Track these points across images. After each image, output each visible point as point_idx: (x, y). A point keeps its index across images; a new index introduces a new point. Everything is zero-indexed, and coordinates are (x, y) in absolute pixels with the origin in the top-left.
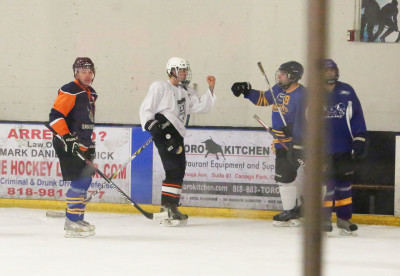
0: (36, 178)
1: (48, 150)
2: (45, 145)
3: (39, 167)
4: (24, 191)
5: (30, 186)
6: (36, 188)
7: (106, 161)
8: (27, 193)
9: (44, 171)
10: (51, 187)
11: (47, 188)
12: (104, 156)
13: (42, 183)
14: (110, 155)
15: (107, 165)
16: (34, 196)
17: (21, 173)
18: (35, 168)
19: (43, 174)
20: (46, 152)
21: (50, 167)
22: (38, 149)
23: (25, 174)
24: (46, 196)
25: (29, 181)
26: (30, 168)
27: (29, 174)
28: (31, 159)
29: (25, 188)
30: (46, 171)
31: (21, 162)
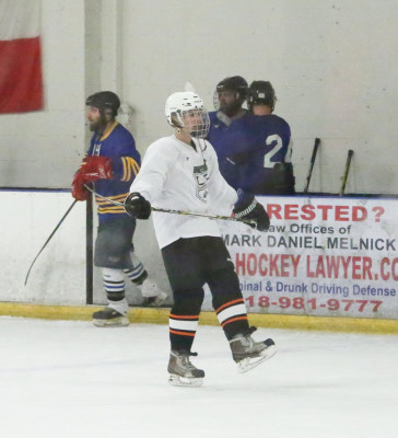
0: (274, 280)
1: (293, 236)
2: (288, 229)
3: (279, 263)
4: (256, 301)
5: (265, 293)
6: (274, 296)
7: (385, 253)
8: (260, 305)
9: (286, 270)
10: (298, 294)
11: (292, 296)
12: (380, 244)
13: (285, 287)
14: (389, 244)
15: (386, 260)
16: (272, 308)
17: (252, 273)
18: (273, 264)
19: (285, 274)
20: (290, 239)
21: (296, 263)
22: (278, 235)
23: (258, 274)
24: (291, 309)
25: (264, 285)
26: (266, 264)
27: (263, 274)
28: (268, 251)
29: (257, 295)
30: (290, 269)
31: (252, 256)
